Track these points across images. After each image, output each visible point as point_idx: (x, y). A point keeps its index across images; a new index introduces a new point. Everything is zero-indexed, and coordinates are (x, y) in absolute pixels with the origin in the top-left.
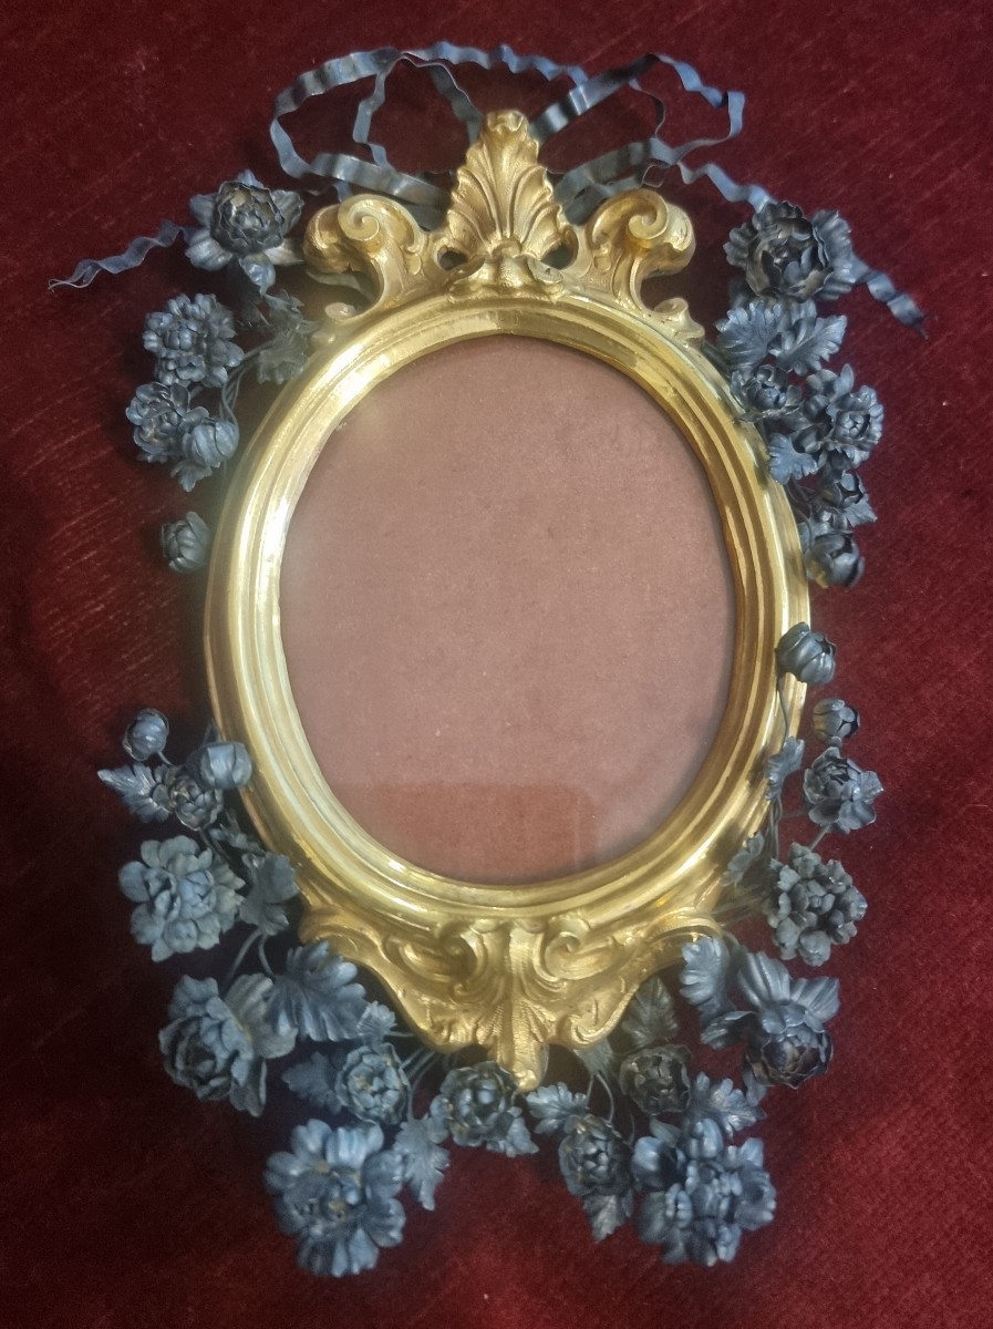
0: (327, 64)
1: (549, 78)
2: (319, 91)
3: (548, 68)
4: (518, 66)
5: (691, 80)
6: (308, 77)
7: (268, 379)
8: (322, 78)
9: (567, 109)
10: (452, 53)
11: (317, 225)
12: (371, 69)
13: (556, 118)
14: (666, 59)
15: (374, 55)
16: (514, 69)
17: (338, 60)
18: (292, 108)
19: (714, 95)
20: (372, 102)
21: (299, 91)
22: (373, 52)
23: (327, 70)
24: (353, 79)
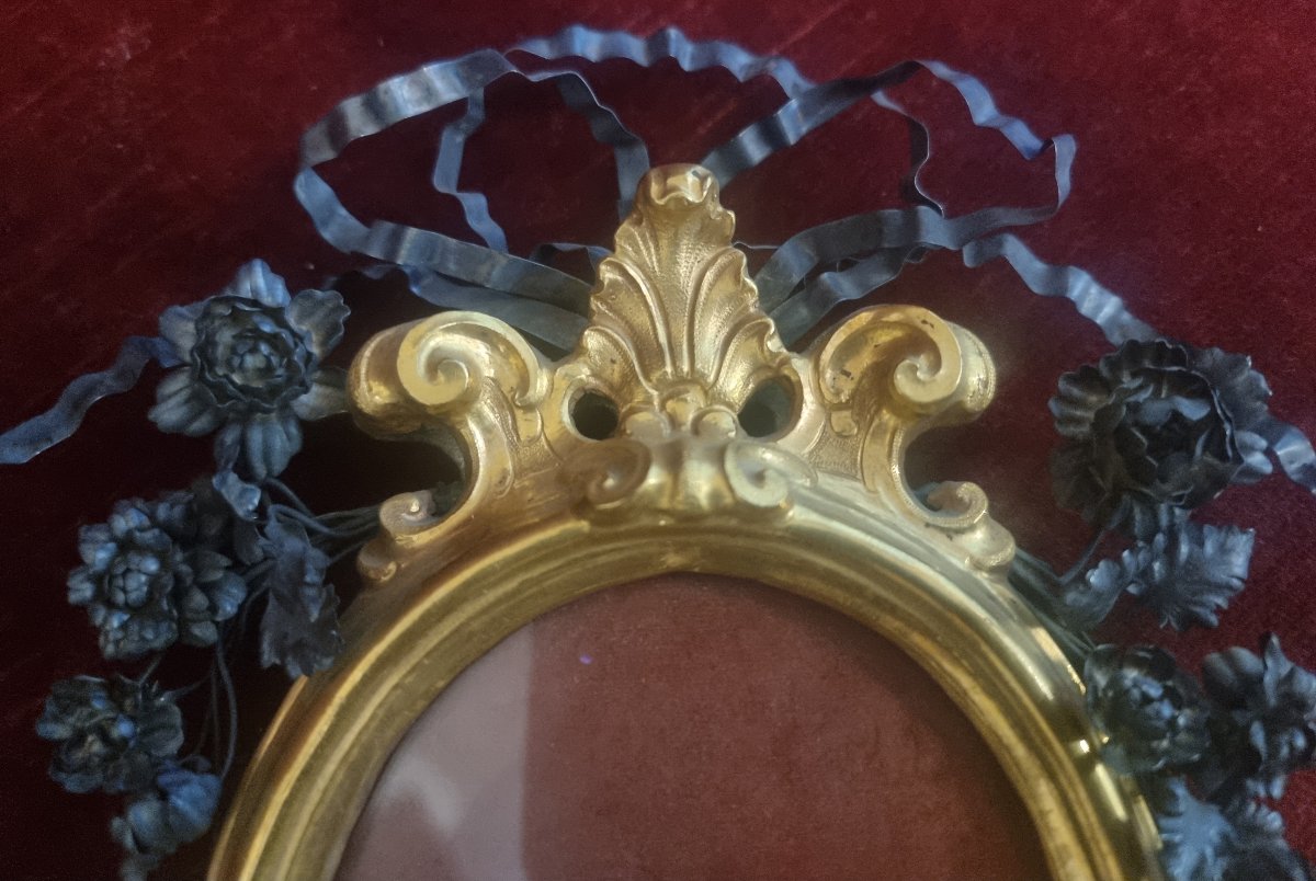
0: (382, 86)
1: (741, 77)
2: (369, 129)
3: (738, 61)
4: (693, 58)
5: (983, 109)
6: (353, 108)
7: (278, 662)
8: (374, 108)
9: (771, 134)
10: (588, 43)
11: (363, 370)
12: (456, 90)
13: (752, 146)
14: (940, 70)
15: (461, 65)
16: (686, 65)
17: (402, 78)
18: (328, 154)
19: (1022, 136)
20: (464, 126)
21: (337, 129)
22: (460, 60)
23: (382, 96)
24: (425, 108)
